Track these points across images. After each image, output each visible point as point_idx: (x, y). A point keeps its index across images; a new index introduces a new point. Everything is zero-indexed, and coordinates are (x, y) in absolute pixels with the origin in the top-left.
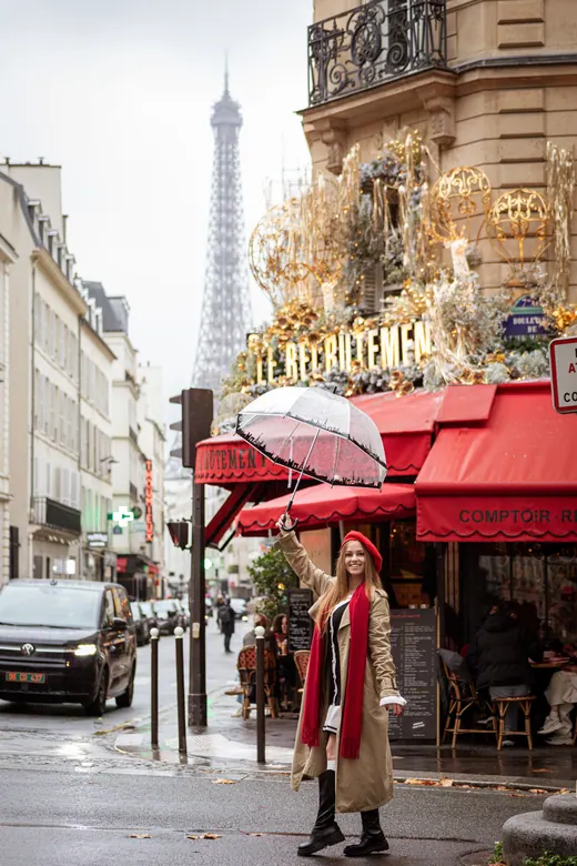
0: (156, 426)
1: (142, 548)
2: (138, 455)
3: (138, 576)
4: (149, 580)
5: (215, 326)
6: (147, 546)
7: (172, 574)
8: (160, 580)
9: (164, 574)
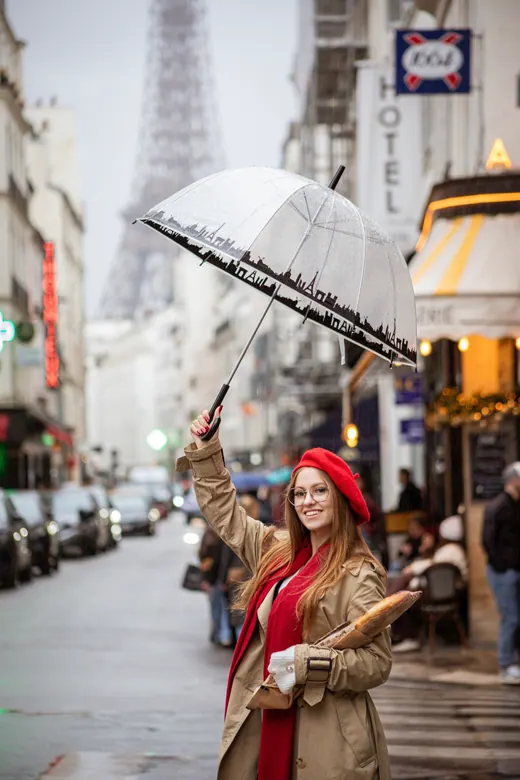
0: (66, 199)
1: (42, 401)
2: (28, 234)
3: (31, 448)
4: (57, 459)
5: (163, 112)
6: (51, 397)
7: (98, 450)
8: (77, 458)
9: (83, 448)
